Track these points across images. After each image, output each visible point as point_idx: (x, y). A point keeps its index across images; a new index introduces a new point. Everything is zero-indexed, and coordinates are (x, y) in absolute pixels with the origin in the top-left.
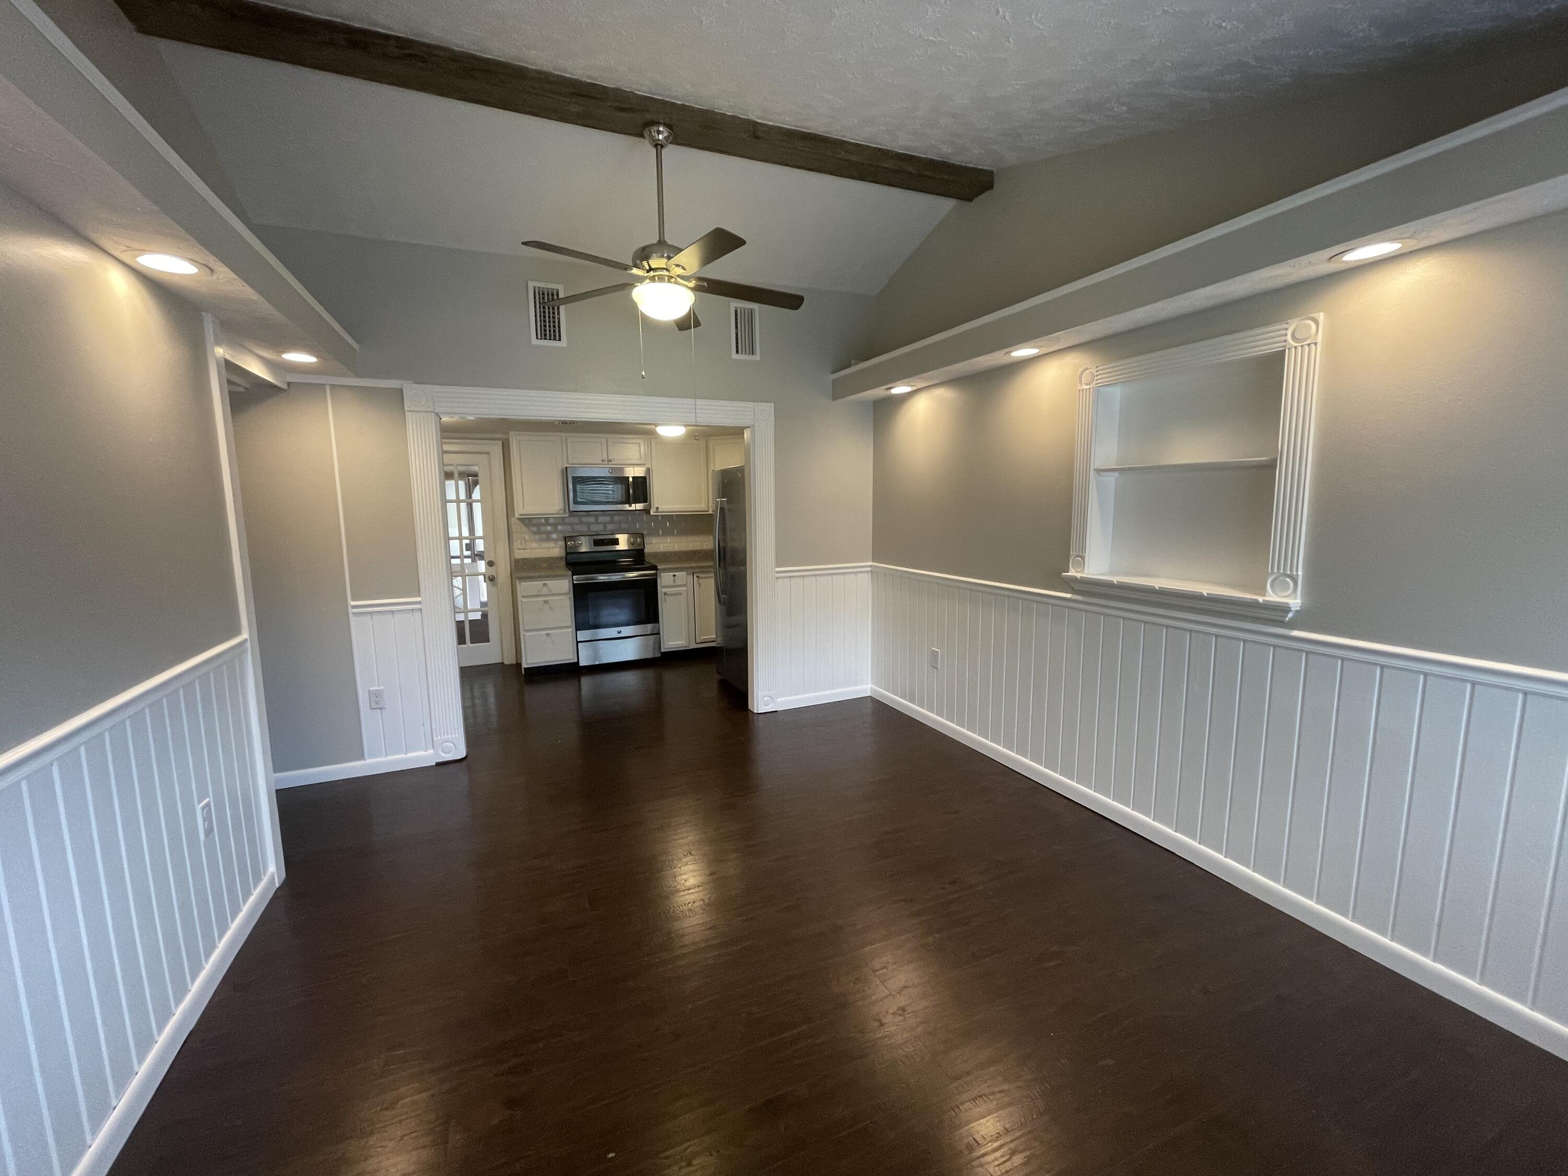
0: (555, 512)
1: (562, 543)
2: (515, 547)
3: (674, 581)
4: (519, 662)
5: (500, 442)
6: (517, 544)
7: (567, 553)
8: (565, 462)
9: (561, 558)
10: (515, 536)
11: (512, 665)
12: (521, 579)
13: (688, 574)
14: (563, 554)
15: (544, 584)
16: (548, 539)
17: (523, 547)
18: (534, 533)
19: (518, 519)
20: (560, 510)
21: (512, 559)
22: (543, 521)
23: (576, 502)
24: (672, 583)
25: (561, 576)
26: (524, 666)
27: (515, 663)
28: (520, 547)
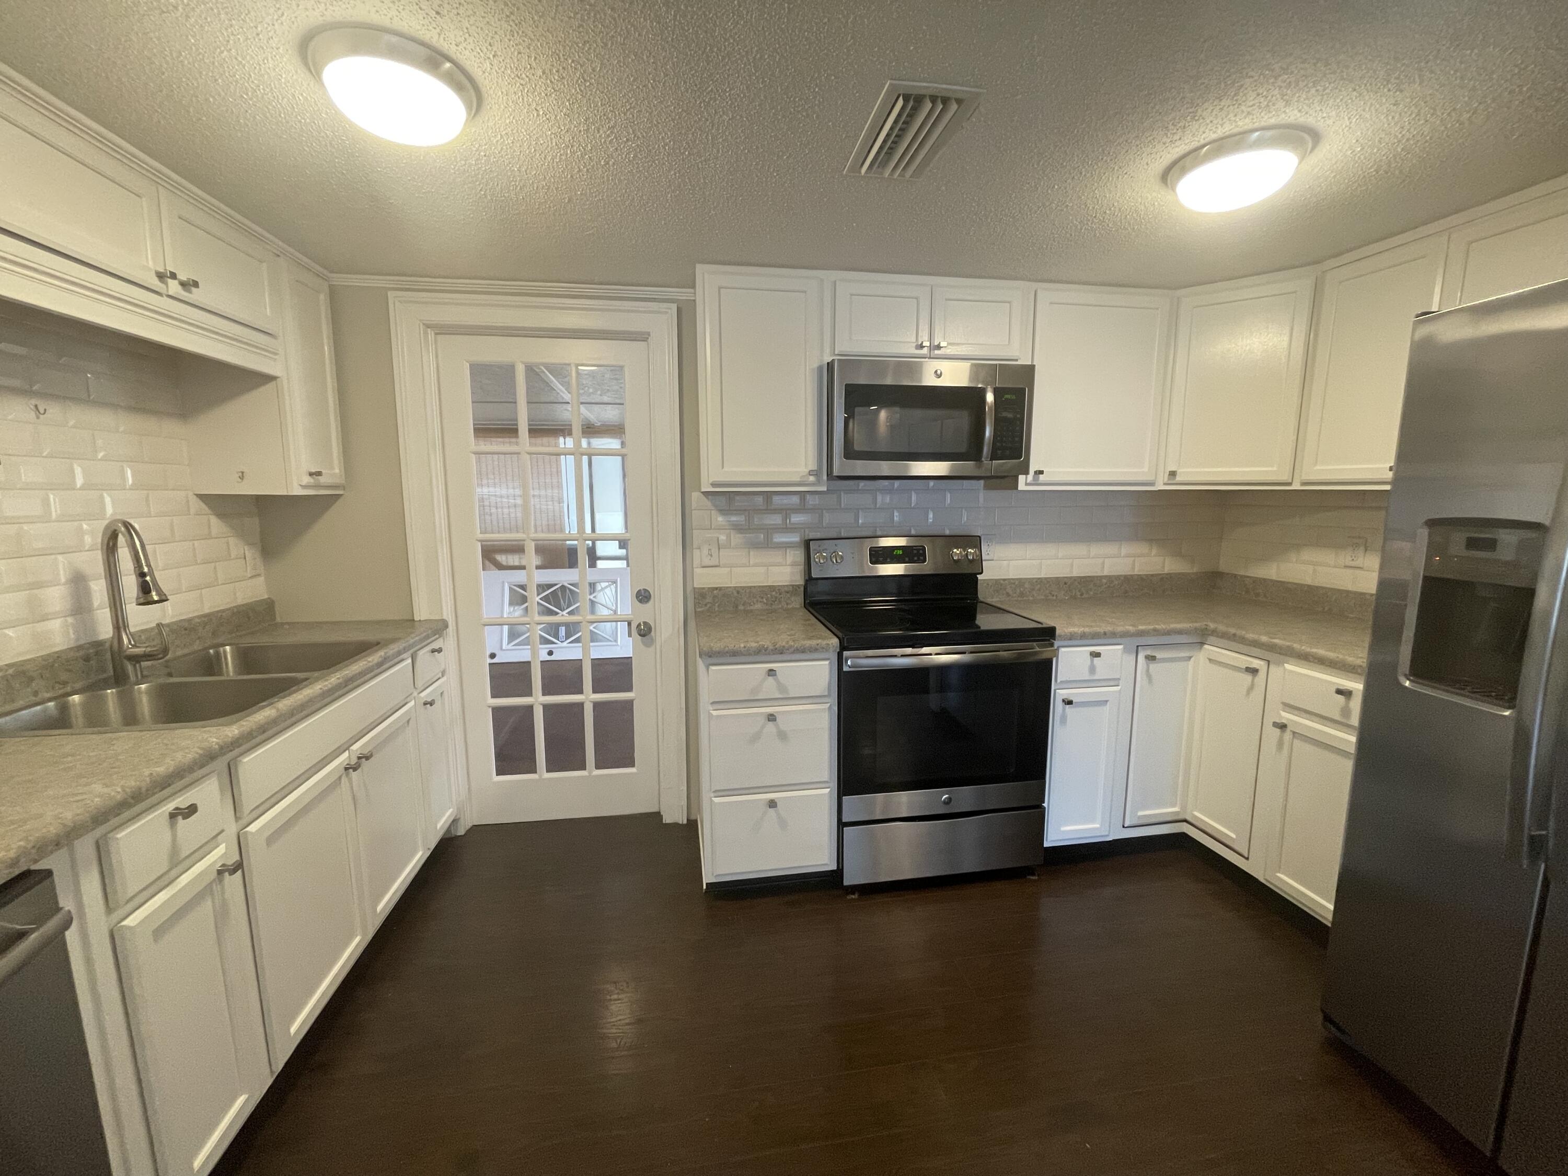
0: (796, 479)
1: (798, 555)
2: (696, 562)
3: (1092, 669)
4: (693, 818)
5: (674, 307)
6: (699, 556)
7: (810, 580)
8: (827, 350)
9: (795, 588)
10: (697, 536)
11: (675, 825)
12: (714, 656)
13: (1126, 650)
14: (800, 580)
15: (771, 672)
16: (768, 545)
17: (714, 561)
18: (738, 528)
19: (706, 494)
20: (810, 473)
21: (689, 589)
22: (759, 500)
23: (850, 453)
24: (1087, 676)
25: (814, 650)
26: (708, 878)
27: (685, 822)
28: (707, 561)
